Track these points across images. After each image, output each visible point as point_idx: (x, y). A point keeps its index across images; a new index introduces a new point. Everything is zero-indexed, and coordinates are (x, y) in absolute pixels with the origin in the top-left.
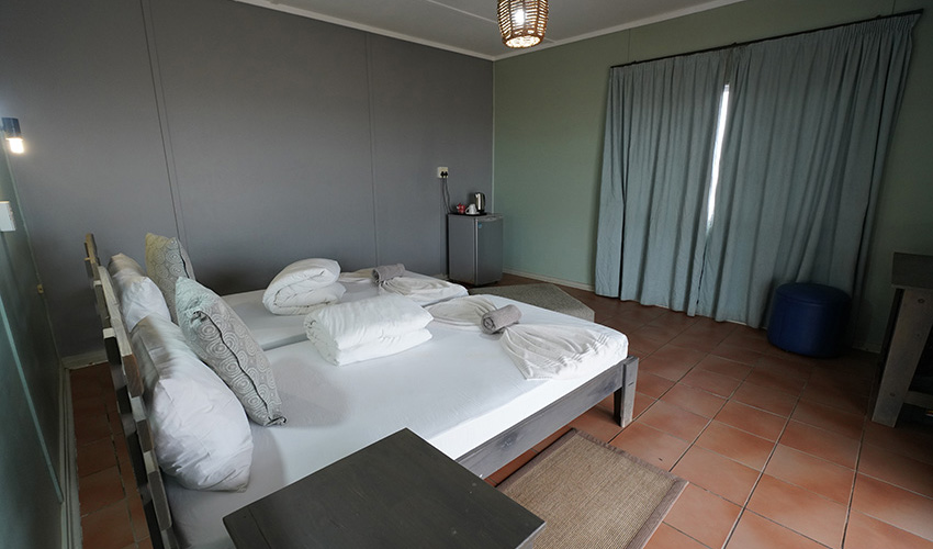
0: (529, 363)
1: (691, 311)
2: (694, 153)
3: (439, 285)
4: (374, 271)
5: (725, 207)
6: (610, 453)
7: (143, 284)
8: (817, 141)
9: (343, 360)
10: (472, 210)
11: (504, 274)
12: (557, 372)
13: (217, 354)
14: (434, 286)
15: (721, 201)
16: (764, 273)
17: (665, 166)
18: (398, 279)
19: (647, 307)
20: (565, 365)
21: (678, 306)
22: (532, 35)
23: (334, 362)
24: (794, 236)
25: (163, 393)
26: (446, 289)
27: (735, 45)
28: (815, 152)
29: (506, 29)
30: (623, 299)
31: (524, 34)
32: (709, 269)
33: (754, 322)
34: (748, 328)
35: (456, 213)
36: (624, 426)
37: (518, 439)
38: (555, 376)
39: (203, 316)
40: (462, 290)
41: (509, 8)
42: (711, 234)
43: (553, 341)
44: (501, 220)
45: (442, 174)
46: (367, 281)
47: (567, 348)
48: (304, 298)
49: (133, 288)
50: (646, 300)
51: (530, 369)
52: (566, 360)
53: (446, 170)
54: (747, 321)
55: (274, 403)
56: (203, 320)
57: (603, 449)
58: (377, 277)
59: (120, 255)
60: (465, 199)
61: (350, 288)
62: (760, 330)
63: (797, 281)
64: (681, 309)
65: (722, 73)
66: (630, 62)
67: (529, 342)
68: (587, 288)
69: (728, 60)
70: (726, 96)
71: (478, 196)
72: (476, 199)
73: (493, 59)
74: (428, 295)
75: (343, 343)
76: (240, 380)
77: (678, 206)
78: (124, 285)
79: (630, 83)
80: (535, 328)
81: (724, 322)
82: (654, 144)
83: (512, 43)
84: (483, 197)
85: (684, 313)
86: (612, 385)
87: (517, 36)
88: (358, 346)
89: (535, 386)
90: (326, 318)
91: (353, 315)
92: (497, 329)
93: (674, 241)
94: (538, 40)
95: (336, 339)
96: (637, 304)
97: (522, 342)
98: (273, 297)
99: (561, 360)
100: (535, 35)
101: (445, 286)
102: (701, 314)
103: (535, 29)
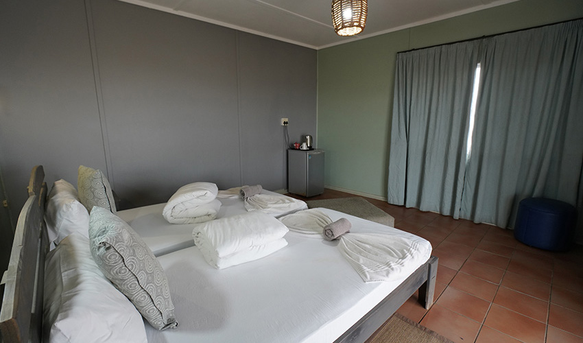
0: (365, 268)
1: (456, 216)
2: (456, 108)
3: (287, 201)
4: (241, 191)
5: (479, 145)
6: (422, 333)
7: (72, 206)
8: (545, 100)
9: (222, 265)
10: (304, 147)
11: (326, 189)
12: (387, 275)
13: (120, 276)
14: (284, 202)
15: (476, 141)
16: (509, 190)
17: (436, 117)
18: (258, 196)
19: (424, 212)
20: (392, 269)
21: (447, 212)
22: (357, 26)
23: (216, 266)
24: (530, 165)
25: (59, 335)
26: (292, 204)
27: (484, 37)
28: (544, 108)
29: (339, 22)
30: (407, 206)
31: (352, 25)
32: (468, 186)
33: (502, 224)
34: (497, 228)
35: (293, 148)
36: (428, 309)
37: (361, 332)
38: (386, 278)
39: (108, 246)
40: (303, 204)
41: (341, 7)
42: (469, 163)
43: (378, 248)
44: (324, 153)
45: (285, 123)
46: (236, 197)
47: (390, 254)
48: (192, 212)
49: (64, 208)
50: (424, 208)
51: (367, 273)
52: (393, 265)
53: (286, 120)
54: (496, 223)
55: (168, 309)
56: (108, 249)
57: (416, 329)
58: (243, 194)
59: (60, 181)
60: (298, 139)
61: (224, 202)
62: (507, 230)
63: (533, 197)
64: (448, 214)
65: (475, 56)
66: (410, 49)
67: (360, 248)
68: (381, 198)
69: (479, 47)
70: (478, 71)
71: (308, 138)
72: (307, 140)
73: (317, 48)
74: (280, 208)
75: (223, 252)
76: (139, 296)
77: (445, 145)
78: (59, 205)
79: (411, 63)
80: (363, 236)
81: (480, 224)
82: (428, 103)
83: (342, 32)
84: (311, 138)
85: (451, 216)
86: (421, 279)
87: (346, 27)
88: (233, 254)
89: (373, 288)
90: (210, 231)
91: (229, 229)
92: (335, 237)
93: (443, 168)
94: (360, 30)
95: (218, 249)
96: (417, 209)
97: (355, 248)
98: (170, 211)
99: (388, 265)
100: (359, 26)
101: (292, 201)
102: (463, 218)
103: (359, 22)
